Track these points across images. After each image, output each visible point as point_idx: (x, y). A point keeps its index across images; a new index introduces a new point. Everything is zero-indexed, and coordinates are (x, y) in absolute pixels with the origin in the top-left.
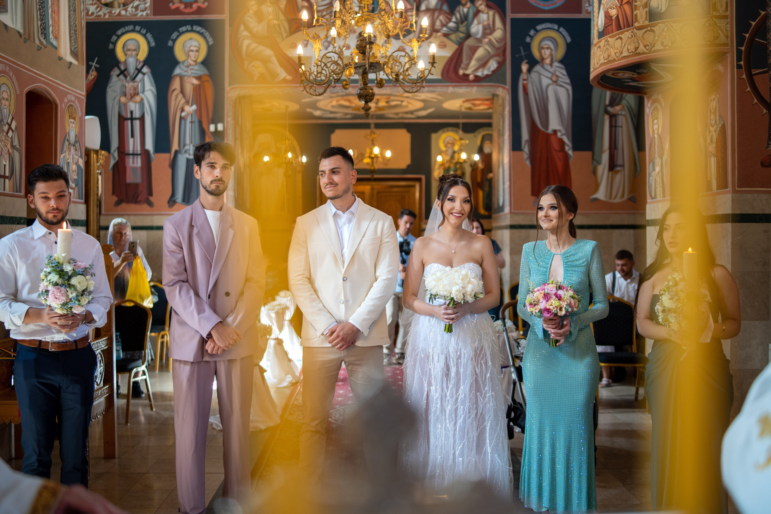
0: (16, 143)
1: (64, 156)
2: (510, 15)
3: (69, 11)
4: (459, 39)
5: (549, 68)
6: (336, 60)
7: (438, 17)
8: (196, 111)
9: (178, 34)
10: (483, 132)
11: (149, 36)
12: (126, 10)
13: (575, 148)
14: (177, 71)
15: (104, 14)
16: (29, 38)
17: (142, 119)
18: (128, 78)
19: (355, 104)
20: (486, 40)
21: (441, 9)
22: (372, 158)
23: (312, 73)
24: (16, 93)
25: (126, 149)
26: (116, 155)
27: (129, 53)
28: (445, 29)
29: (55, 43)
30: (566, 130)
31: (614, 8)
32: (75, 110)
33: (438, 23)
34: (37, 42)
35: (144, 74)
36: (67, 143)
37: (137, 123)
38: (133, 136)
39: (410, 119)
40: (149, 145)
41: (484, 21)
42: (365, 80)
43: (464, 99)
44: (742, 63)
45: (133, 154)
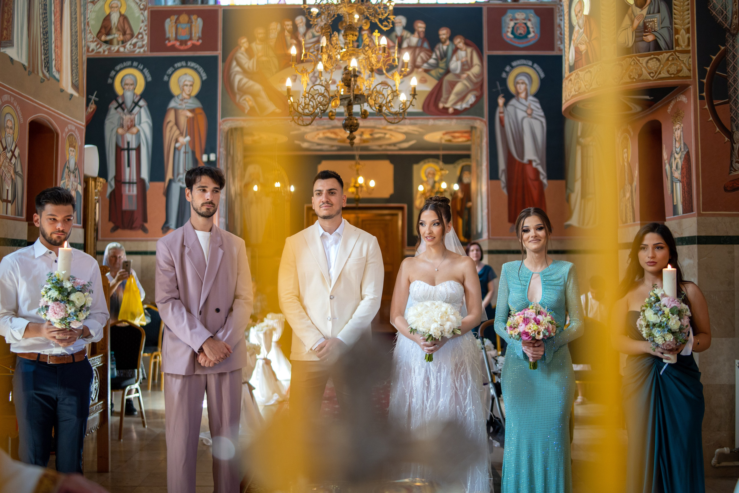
0: (19, 169)
1: (64, 183)
2: (487, 53)
3: (72, 47)
4: (439, 75)
5: (524, 101)
6: (323, 92)
7: (419, 54)
8: (189, 142)
9: (173, 69)
10: (461, 163)
11: (146, 71)
12: (124, 47)
13: (550, 177)
14: (172, 104)
15: (104, 51)
16: (33, 71)
17: (138, 150)
18: (126, 111)
19: (341, 136)
20: (465, 76)
21: (421, 47)
22: (357, 188)
23: (300, 104)
24: (20, 122)
25: (123, 178)
26: (113, 183)
27: (127, 87)
28: (425, 65)
29: (57, 76)
30: (541, 160)
31: (583, 44)
32: (75, 139)
33: (419, 60)
34: (41, 75)
35: (141, 107)
36: (66, 170)
37: (133, 154)
38: (129, 165)
39: (393, 151)
40: (145, 174)
41: (462, 58)
42: (350, 111)
43: (444, 132)
44: (704, 94)
45: (130, 183)
